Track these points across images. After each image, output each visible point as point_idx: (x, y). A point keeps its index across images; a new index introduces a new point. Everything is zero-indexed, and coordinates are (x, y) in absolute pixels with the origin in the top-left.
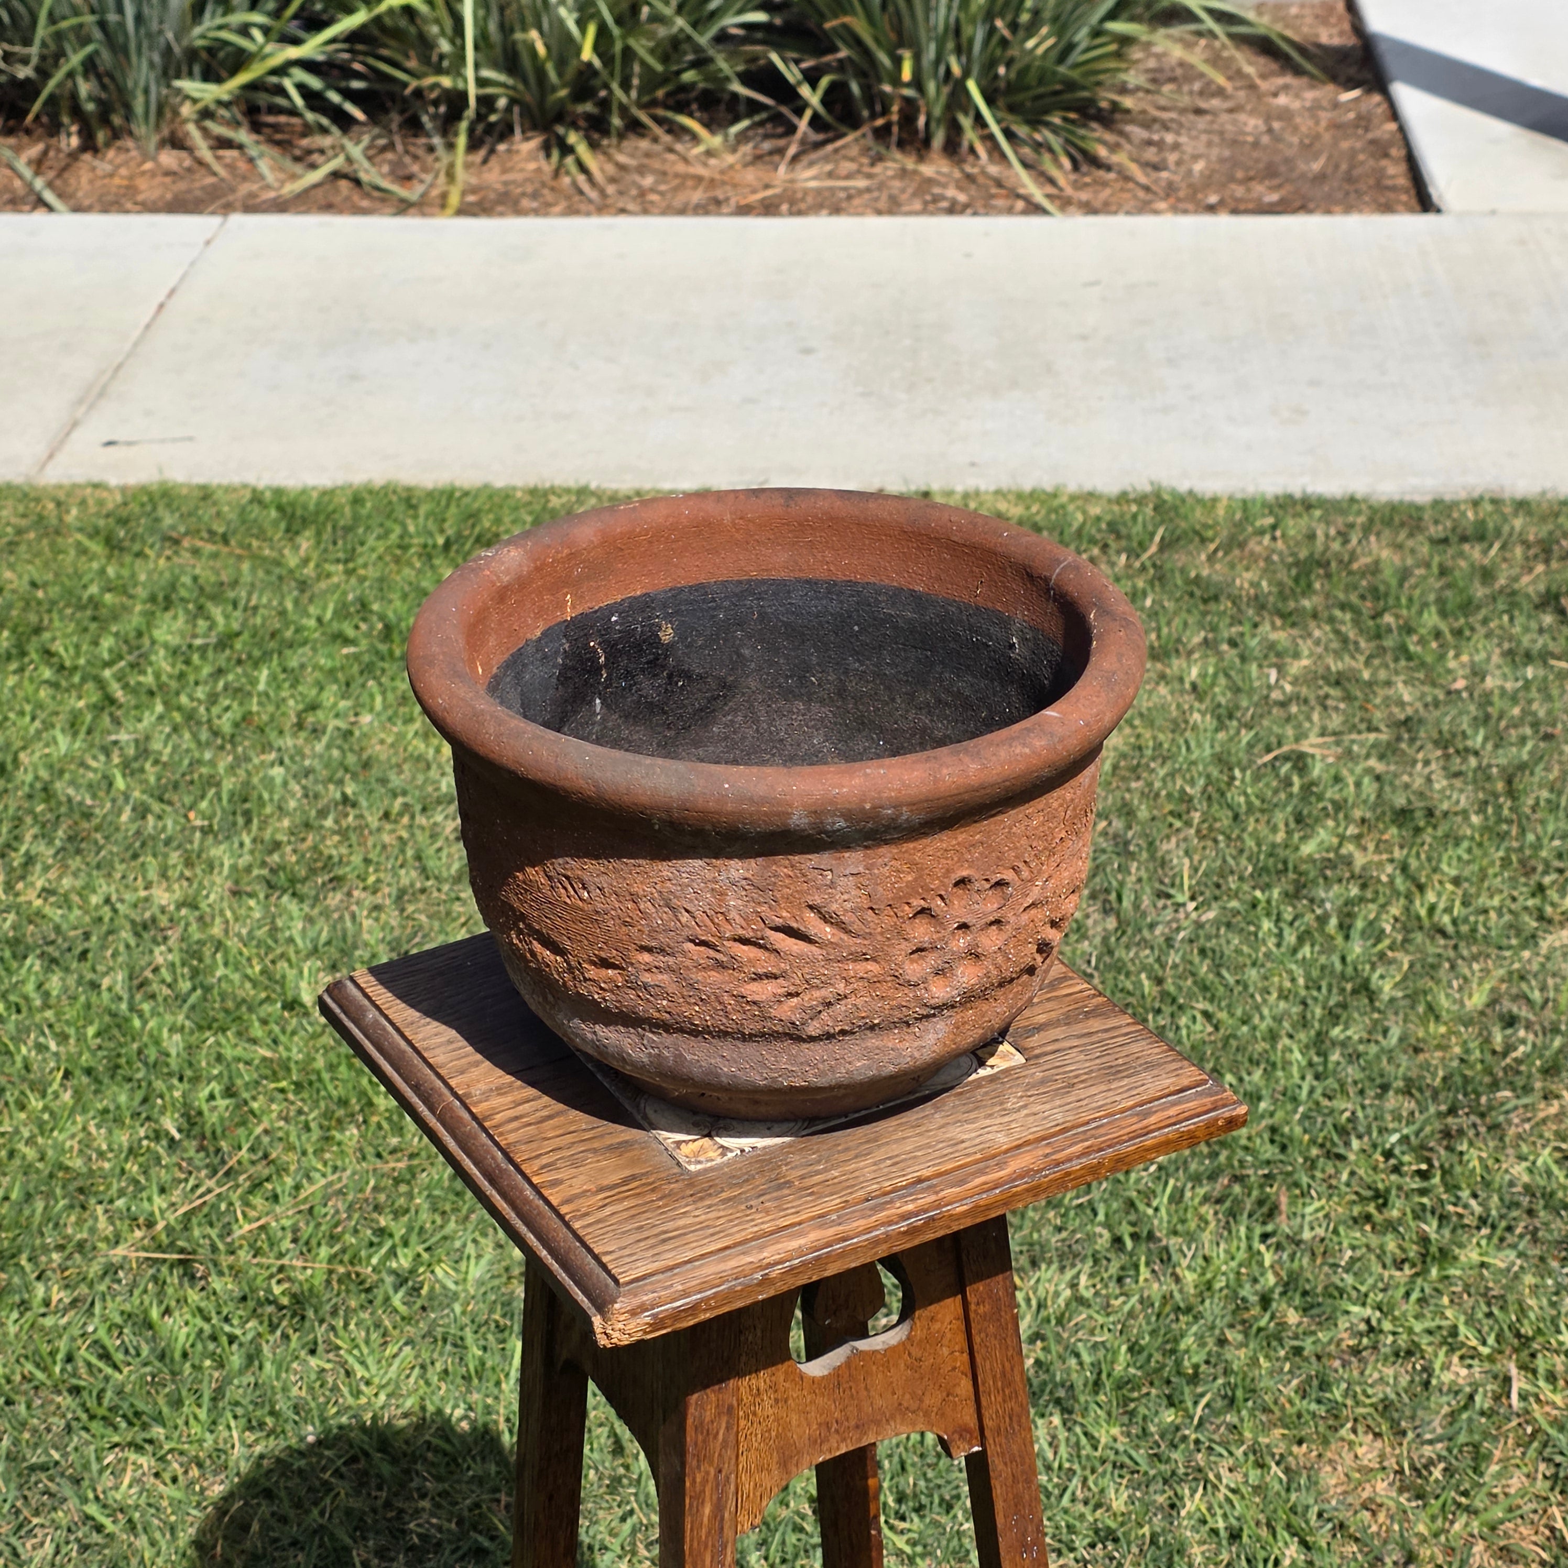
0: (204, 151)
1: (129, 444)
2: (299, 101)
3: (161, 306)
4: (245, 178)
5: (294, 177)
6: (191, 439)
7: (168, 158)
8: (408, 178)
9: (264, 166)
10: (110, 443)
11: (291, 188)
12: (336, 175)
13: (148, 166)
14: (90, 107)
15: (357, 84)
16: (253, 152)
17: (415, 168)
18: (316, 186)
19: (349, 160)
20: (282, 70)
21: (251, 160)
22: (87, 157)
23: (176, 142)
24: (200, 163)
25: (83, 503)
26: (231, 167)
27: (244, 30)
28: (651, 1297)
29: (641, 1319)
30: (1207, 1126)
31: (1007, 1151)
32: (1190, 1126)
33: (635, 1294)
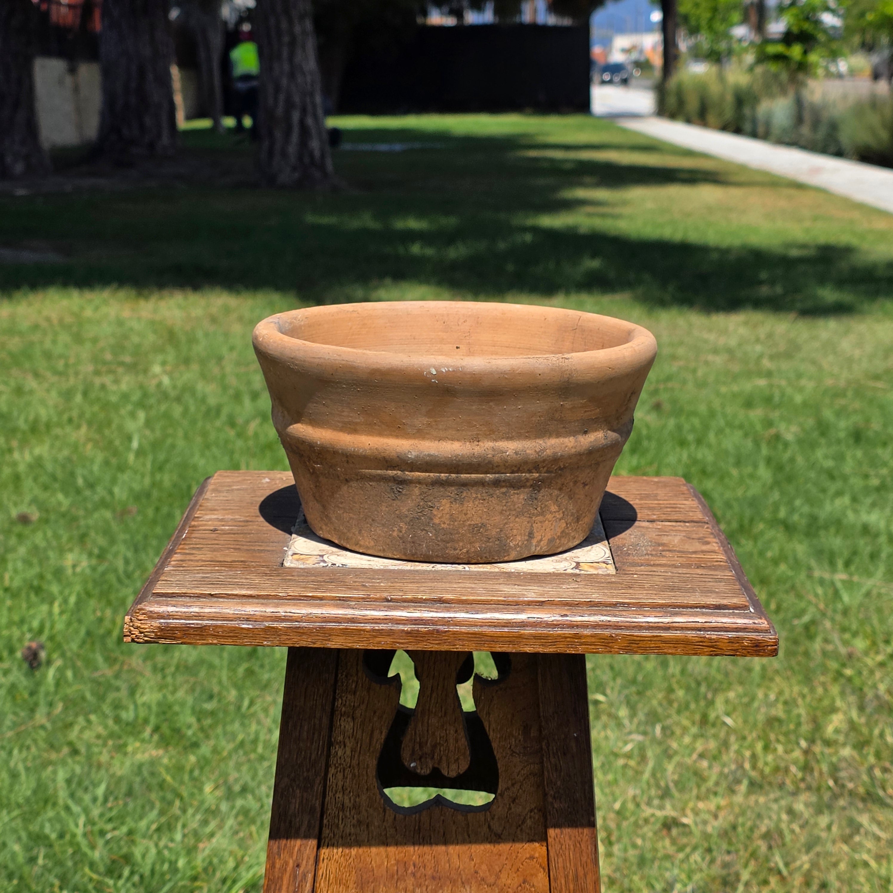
28: (171, 609)
29: (156, 623)
30: (731, 641)
31: (530, 603)
32: (714, 635)
33: (159, 603)
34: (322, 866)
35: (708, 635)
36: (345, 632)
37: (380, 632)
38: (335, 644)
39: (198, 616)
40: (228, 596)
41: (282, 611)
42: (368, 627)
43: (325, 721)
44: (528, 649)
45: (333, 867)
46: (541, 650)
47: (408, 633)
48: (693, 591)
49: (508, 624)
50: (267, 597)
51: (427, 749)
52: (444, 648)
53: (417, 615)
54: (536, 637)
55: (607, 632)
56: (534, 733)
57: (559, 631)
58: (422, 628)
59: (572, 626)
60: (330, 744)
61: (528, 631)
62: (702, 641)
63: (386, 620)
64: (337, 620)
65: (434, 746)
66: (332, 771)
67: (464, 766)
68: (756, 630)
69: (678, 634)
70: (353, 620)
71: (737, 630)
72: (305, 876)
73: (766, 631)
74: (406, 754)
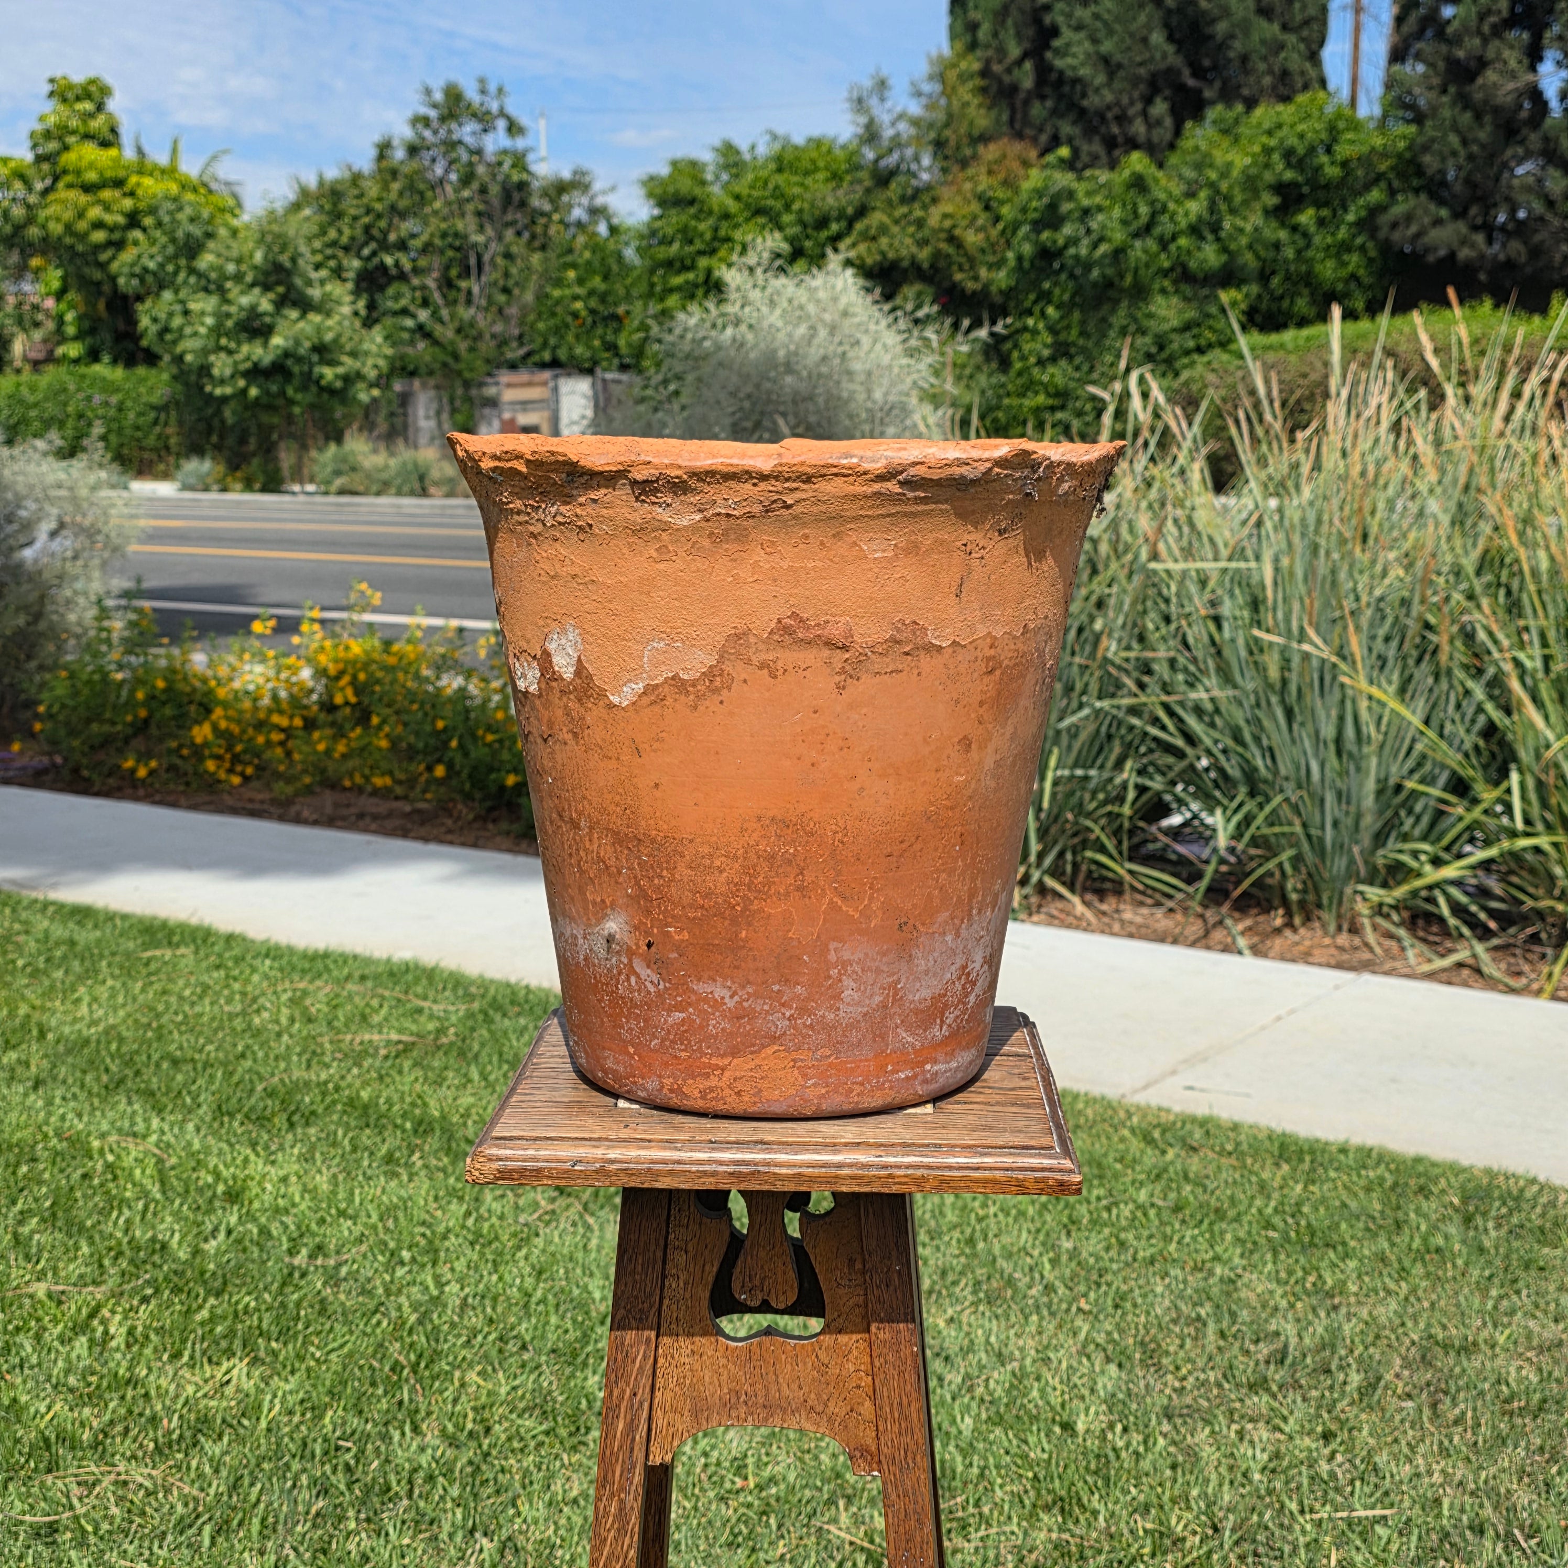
0: (1371, 937)
1: (1202, 1090)
2: (1445, 911)
3: (1279, 1018)
4: (1393, 958)
5: (1429, 961)
6: (1248, 1095)
7: (1343, 939)
8: (1519, 974)
9: (1410, 953)
10: (1190, 1088)
11: (1426, 968)
12: (1460, 965)
13: (1327, 941)
14: (1294, 897)
15: (1494, 905)
16: (1407, 942)
17: (1526, 968)
18: (1444, 970)
19: (1474, 956)
20: (1437, 885)
21: (1403, 949)
22: (1288, 933)
23: (1354, 930)
24: (1367, 945)
25: (1144, 1116)
26: (1387, 951)
27: (1415, 854)
28: (508, 1152)
29: (496, 1165)
30: (1037, 1180)
31: (846, 1145)
32: (1021, 1175)
33: (499, 1147)
34: (658, 1394)
35: (1015, 1175)
36: (671, 1173)
37: (705, 1173)
38: (664, 1183)
39: (534, 1159)
40: (562, 1139)
41: (613, 1154)
42: (694, 1168)
43: (659, 1254)
44: (844, 1189)
45: (669, 1395)
46: (856, 1189)
47: (732, 1174)
48: (1003, 1130)
49: (825, 1165)
50: (599, 1139)
51: (757, 1282)
52: (765, 1188)
53: (739, 1156)
54: (852, 1177)
55: (919, 1173)
56: (858, 1266)
57: (874, 1172)
58: (743, 1169)
59: (885, 1167)
60: (664, 1277)
61: (845, 1172)
62: (1008, 1181)
63: (710, 1162)
64: (665, 1162)
65: (763, 1279)
66: (666, 1302)
67: (792, 1298)
68: (1061, 1171)
69: (987, 1174)
70: (679, 1162)
71: (1043, 1170)
72: (641, 1403)
73: (1071, 1171)
74: (736, 1286)
